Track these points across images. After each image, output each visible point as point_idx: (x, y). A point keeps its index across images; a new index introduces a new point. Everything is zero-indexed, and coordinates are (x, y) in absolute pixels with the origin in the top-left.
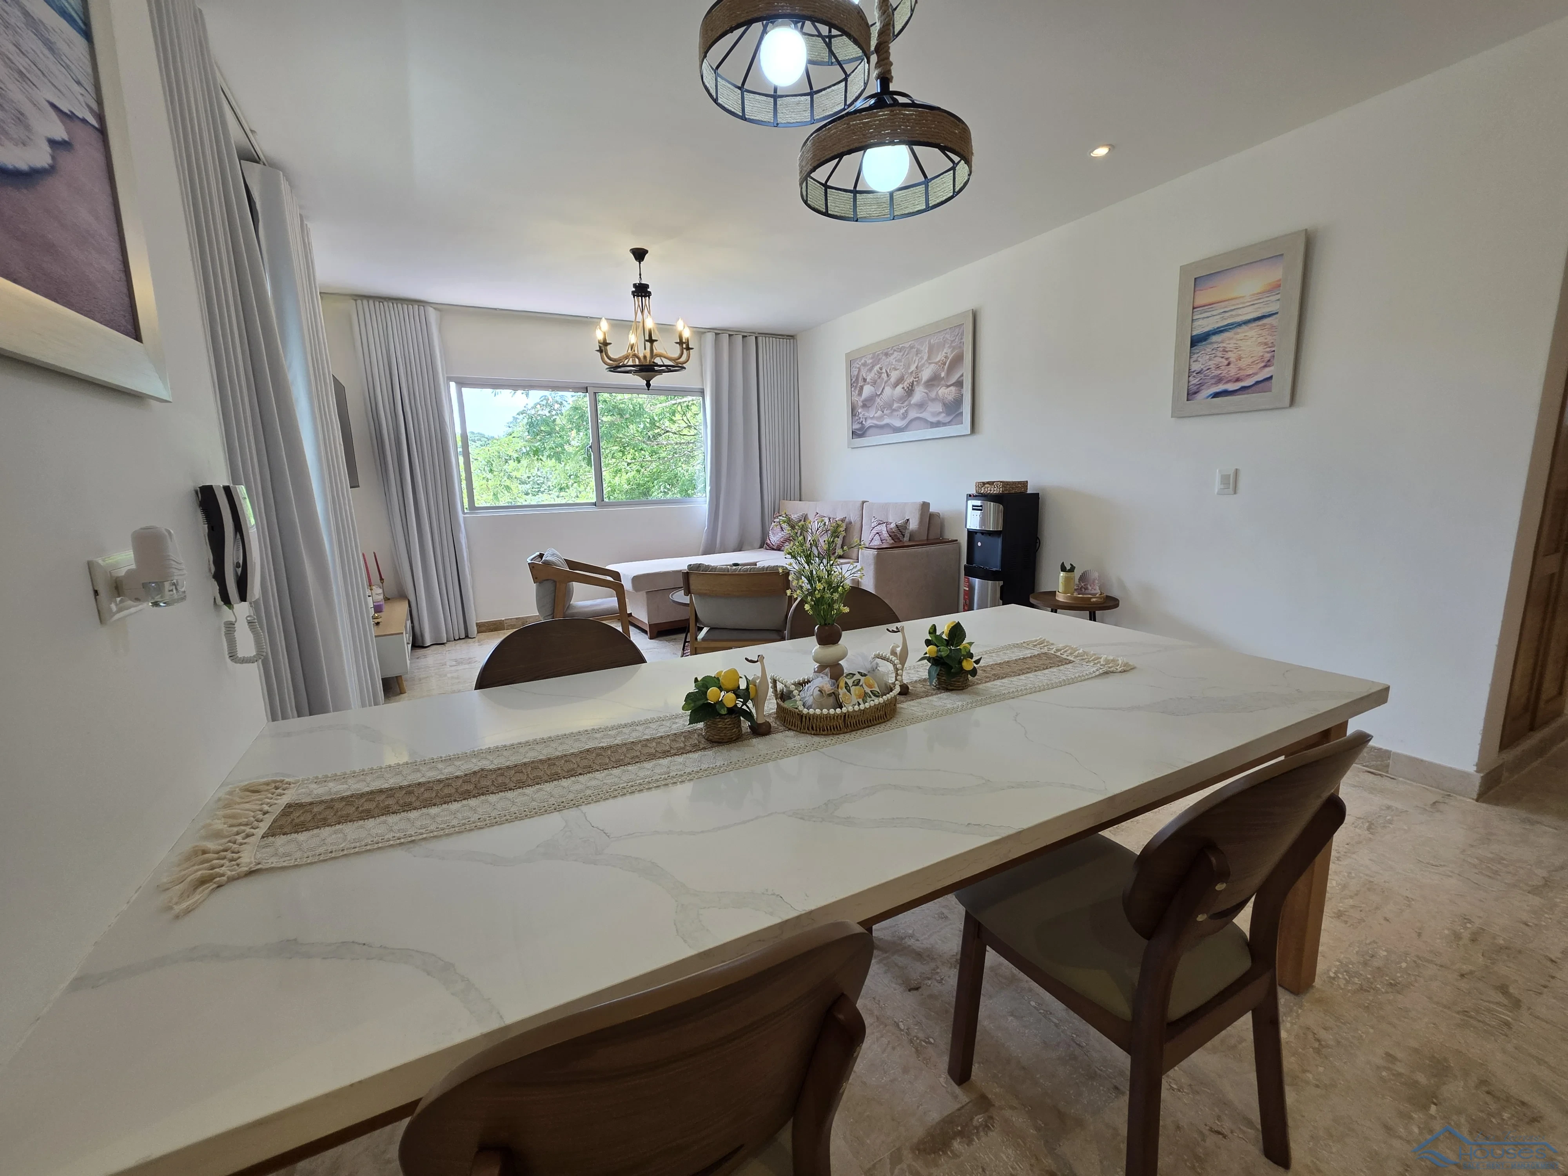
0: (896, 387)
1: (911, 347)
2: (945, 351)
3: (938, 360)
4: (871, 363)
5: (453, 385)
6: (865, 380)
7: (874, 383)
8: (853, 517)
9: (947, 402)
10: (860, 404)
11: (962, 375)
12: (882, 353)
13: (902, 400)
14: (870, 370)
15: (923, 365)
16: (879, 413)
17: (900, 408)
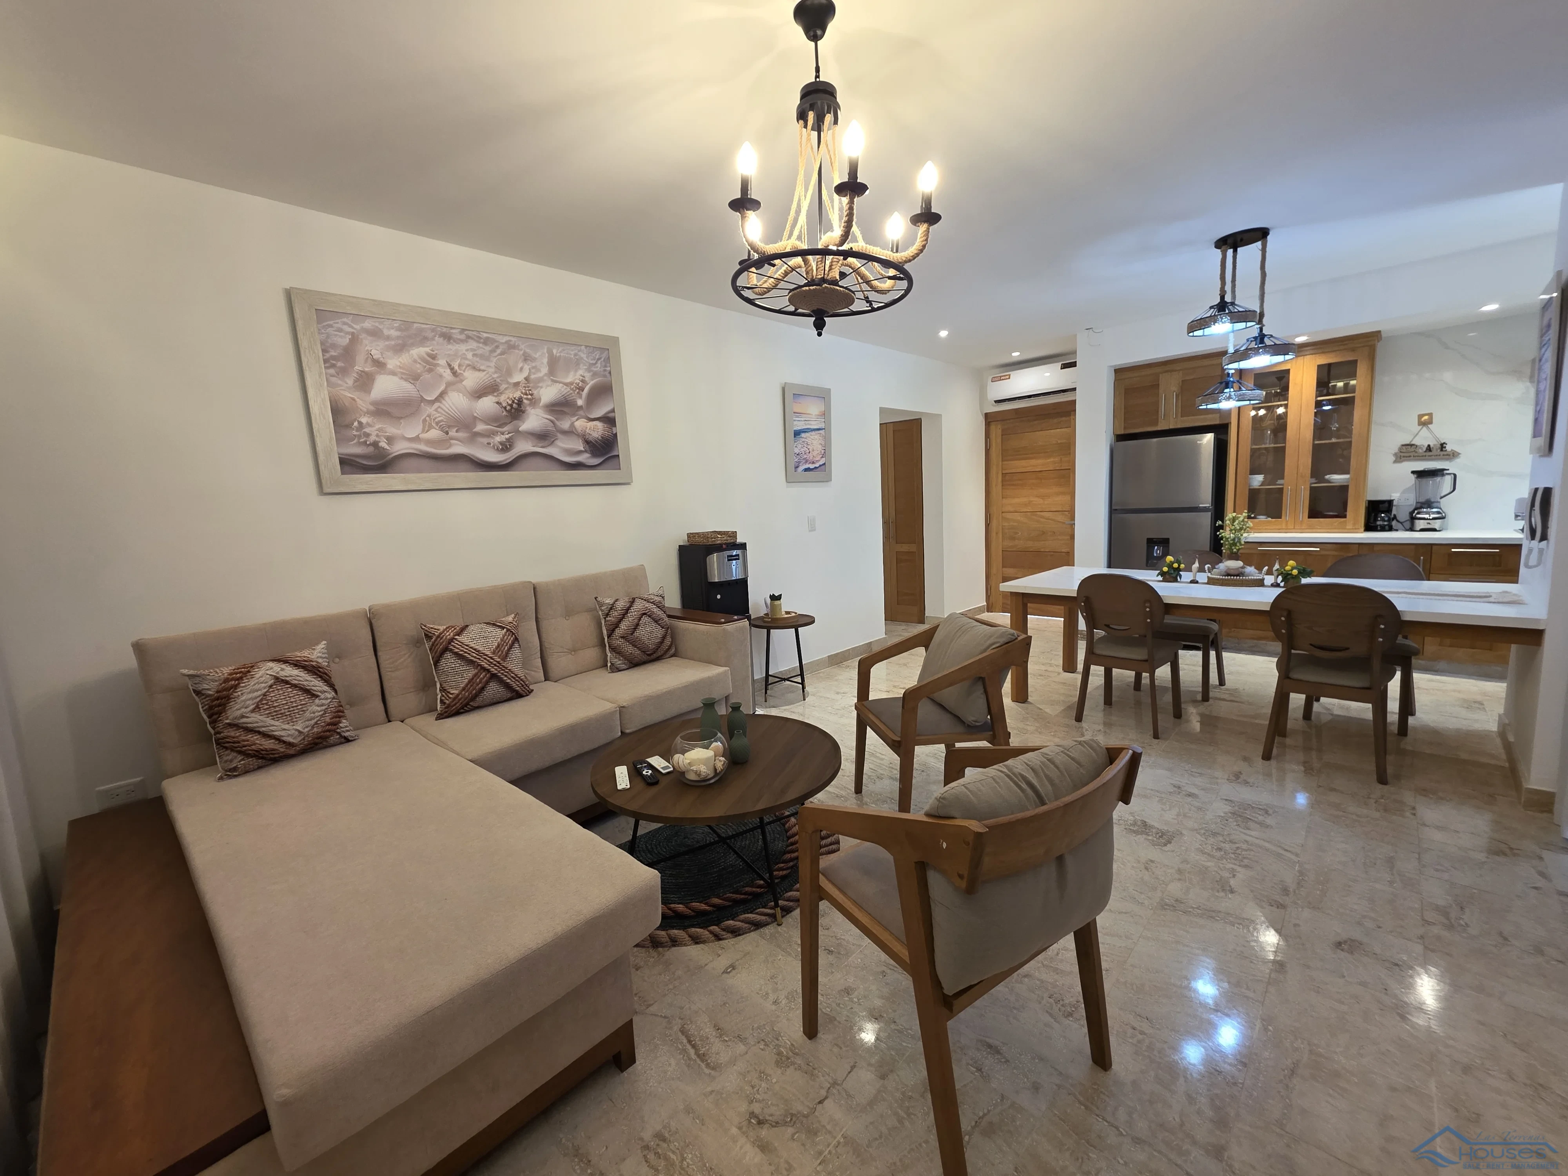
0: (480, 397)
1: (510, 346)
2: (581, 372)
3: (568, 380)
4: (398, 338)
7: (412, 377)
9: (590, 439)
10: (365, 406)
11: (613, 411)
12: (433, 330)
13: (497, 421)
14: (397, 350)
15: (540, 380)
16: (434, 433)
17: (493, 433)
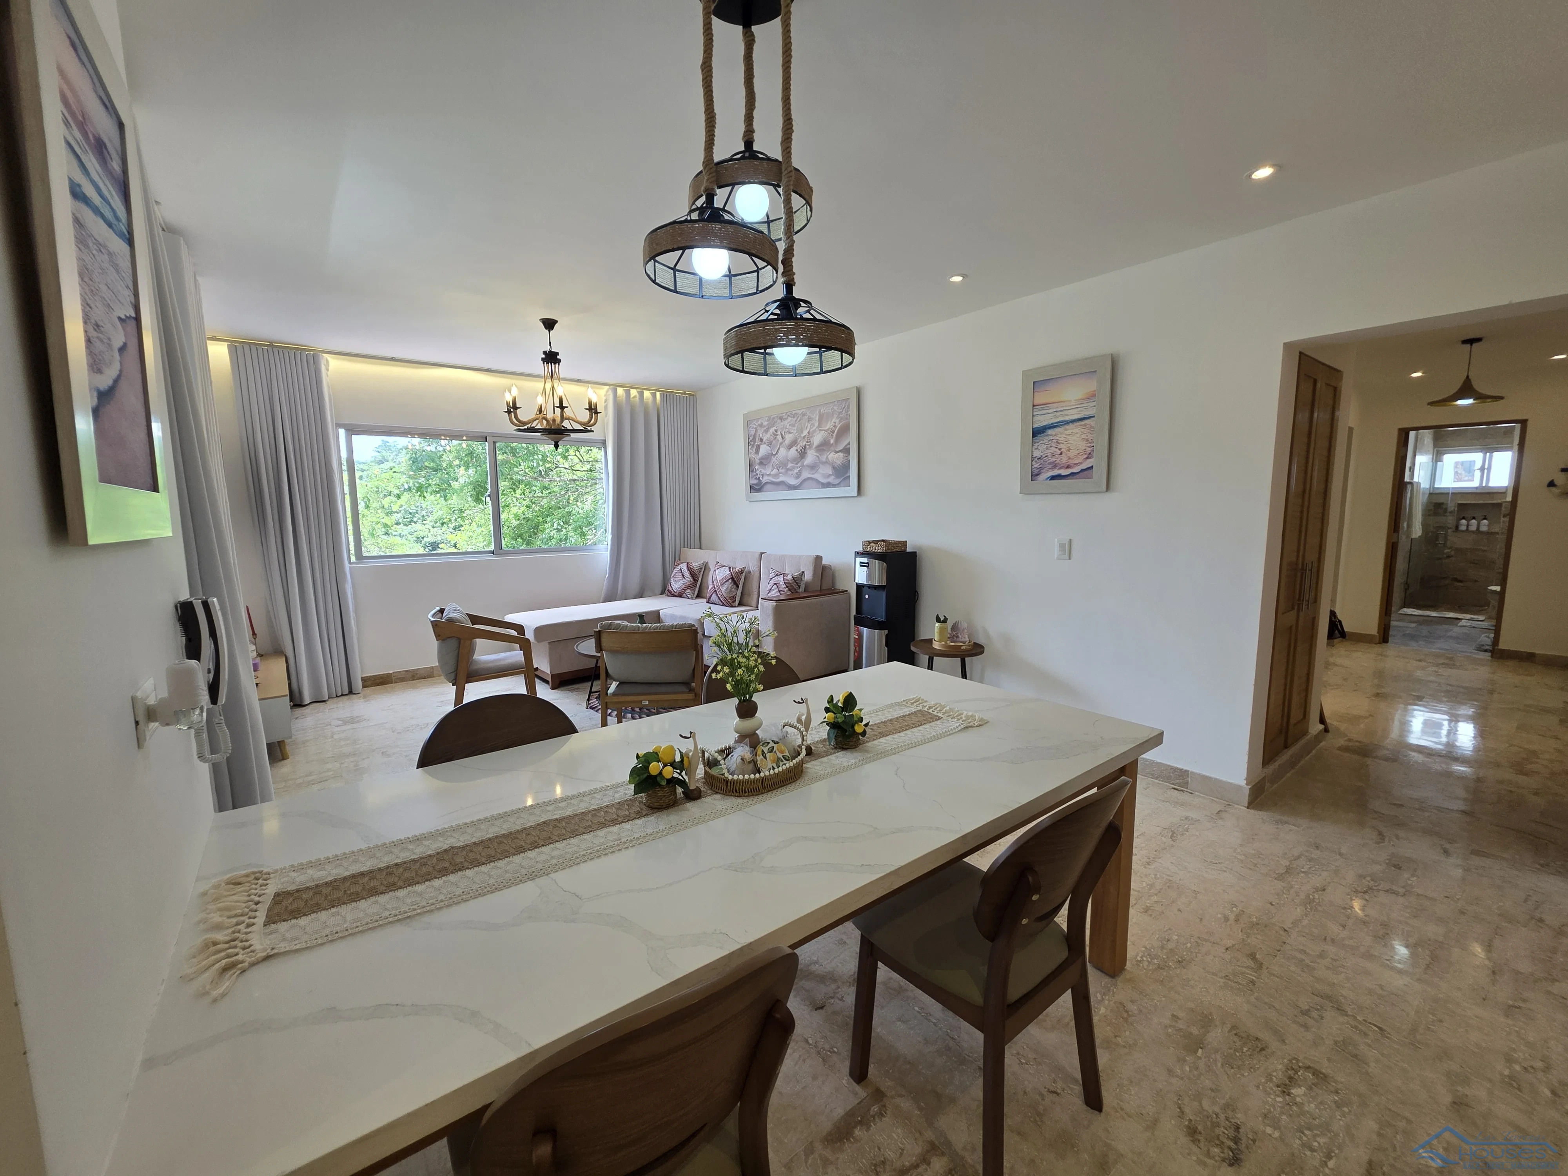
0: (790, 449)
1: (804, 415)
2: (834, 420)
3: (827, 428)
4: (767, 425)
5: (342, 432)
6: (761, 440)
7: (770, 444)
8: (752, 567)
9: (836, 466)
10: (757, 461)
11: (849, 444)
12: (777, 417)
13: (795, 461)
14: (766, 431)
15: (814, 431)
16: (775, 471)
17: (794, 468)
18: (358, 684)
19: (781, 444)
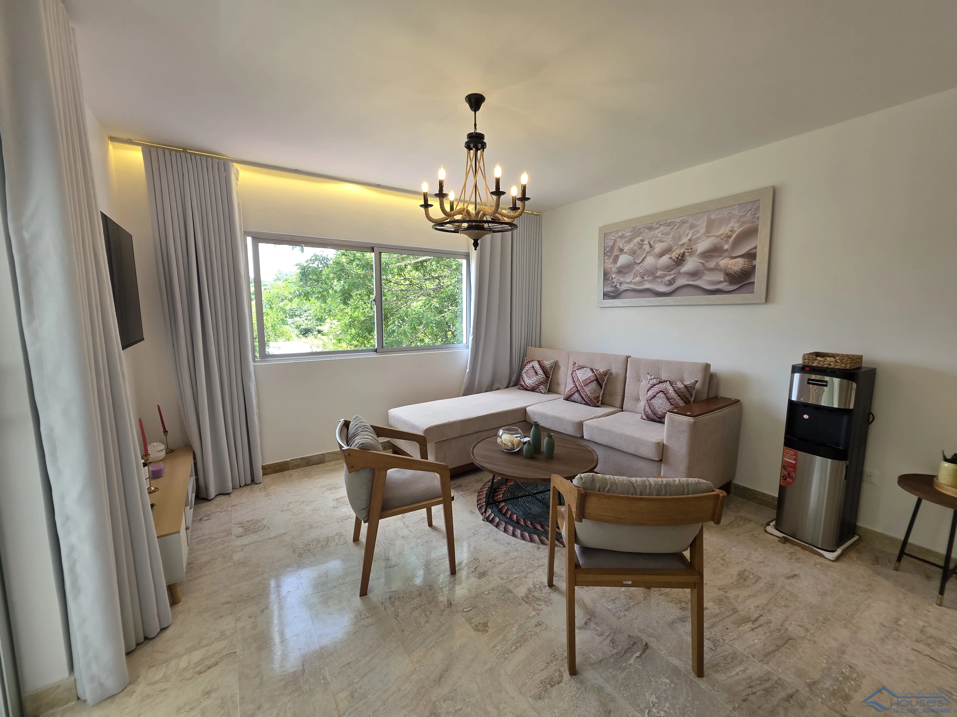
0: (661, 257)
1: (683, 222)
2: (731, 225)
3: (720, 233)
4: (630, 236)
5: (249, 240)
6: (621, 250)
7: (633, 253)
9: (731, 272)
10: (614, 270)
11: (756, 248)
12: (644, 227)
13: (668, 268)
14: (629, 242)
15: (698, 238)
16: (638, 279)
17: (665, 275)
18: (259, 472)
19: (648, 253)
